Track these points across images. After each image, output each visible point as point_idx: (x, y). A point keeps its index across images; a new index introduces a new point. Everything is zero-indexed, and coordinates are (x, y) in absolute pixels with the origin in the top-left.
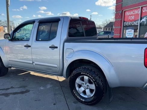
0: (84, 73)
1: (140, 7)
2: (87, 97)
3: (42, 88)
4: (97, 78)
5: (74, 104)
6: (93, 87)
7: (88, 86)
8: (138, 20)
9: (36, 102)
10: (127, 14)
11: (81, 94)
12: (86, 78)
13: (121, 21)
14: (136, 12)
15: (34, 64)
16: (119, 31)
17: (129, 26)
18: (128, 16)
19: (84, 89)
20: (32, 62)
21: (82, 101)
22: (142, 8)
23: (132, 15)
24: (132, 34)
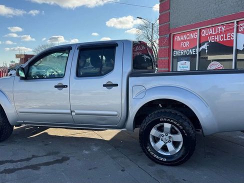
0: (165, 120)
1: (198, 29)
2: (169, 154)
3: (87, 152)
4: (185, 124)
5: (150, 167)
6: (179, 138)
7: (170, 137)
8: (196, 47)
9: (90, 171)
10: (178, 38)
11: (159, 152)
12: (167, 126)
13: (169, 49)
14: (192, 36)
15: (73, 114)
16: (167, 63)
17: (182, 56)
18: (180, 42)
19: (164, 144)
20: (69, 111)
21: (162, 161)
22: (200, 30)
23: (185, 41)
24: (187, 67)
